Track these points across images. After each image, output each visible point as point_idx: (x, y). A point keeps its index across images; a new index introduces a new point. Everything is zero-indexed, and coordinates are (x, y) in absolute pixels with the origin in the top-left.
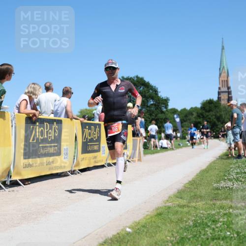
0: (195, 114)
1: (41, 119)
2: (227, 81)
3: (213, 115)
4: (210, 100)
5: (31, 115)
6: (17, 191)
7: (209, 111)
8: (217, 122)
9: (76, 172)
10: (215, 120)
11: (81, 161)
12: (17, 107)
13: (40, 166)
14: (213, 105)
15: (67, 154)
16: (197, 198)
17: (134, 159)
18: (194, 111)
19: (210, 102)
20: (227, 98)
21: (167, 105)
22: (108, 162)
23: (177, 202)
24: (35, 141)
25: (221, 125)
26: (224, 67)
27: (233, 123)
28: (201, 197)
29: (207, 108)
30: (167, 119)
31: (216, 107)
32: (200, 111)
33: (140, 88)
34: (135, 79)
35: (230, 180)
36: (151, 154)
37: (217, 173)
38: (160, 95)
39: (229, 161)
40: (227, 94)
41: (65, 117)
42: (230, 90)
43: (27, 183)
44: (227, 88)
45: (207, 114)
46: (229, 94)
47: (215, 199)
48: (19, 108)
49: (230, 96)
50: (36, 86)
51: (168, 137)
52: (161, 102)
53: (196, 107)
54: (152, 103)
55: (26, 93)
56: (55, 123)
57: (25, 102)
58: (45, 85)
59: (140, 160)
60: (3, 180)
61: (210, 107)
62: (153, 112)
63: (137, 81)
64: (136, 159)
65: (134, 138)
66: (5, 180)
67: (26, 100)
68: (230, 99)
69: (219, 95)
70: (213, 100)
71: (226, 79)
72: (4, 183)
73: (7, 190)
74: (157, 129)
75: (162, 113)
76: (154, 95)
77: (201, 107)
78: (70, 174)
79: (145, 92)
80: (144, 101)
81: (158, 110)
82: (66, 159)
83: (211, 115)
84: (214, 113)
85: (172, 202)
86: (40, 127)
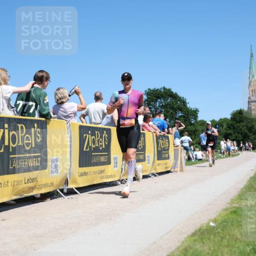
0: (225, 126)
3: (244, 126)
4: (241, 110)
6: (76, 198)
7: (240, 122)
8: (248, 133)
9: (123, 181)
10: (246, 131)
13: (93, 175)
15: (117, 162)
18: (223, 123)
19: (240, 112)
21: (197, 116)
22: (152, 172)
24: (88, 150)
25: (253, 136)
26: (253, 75)
29: (238, 119)
30: (197, 131)
32: (231, 123)
33: (168, 99)
34: (162, 90)
36: (189, 165)
38: (188, 106)
45: (238, 124)
52: (190, 113)
53: (225, 118)
54: (181, 114)
56: (105, 132)
58: (95, 95)
59: (182, 170)
60: (61, 188)
61: (240, 118)
63: (165, 93)
64: (178, 169)
65: (175, 148)
69: (249, 105)
70: (244, 110)
72: (62, 190)
73: (66, 197)
74: (191, 140)
75: (191, 125)
76: (183, 107)
77: (231, 118)
78: (119, 183)
79: (173, 103)
80: (171, 113)
81: (187, 122)
82: (116, 168)
83: (243, 126)
84: (245, 124)
85: (238, 203)
86: (92, 135)
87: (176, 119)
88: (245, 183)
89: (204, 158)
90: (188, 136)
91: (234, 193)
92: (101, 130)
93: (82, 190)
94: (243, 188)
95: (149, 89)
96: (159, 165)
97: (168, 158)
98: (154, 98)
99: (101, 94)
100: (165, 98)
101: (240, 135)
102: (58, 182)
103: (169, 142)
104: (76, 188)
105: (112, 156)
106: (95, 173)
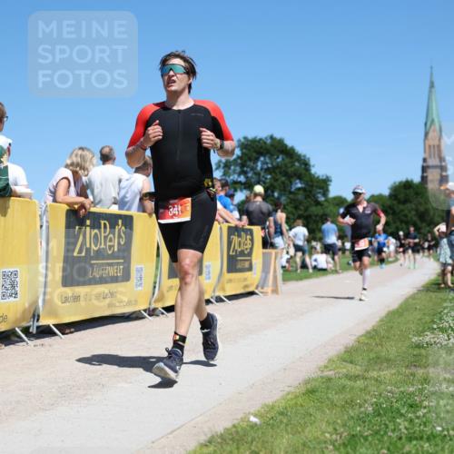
1: (94, 213)
2: (439, 146)
3: (412, 209)
4: (407, 181)
5: (76, 207)
6: (50, 346)
7: (406, 201)
9: (157, 312)
10: (415, 218)
11: (168, 291)
12: (51, 192)
13: (93, 300)
14: (411, 190)
15: (141, 278)
16: (382, 363)
17: (265, 289)
19: (407, 185)
20: (438, 177)
21: (328, 190)
22: (217, 294)
23: (344, 370)
24: (83, 254)
25: (428, 228)
26: (433, 121)
27: (450, 225)
28: (388, 360)
29: (401, 196)
31: (417, 194)
32: (389, 203)
33: (278, 157)
34: (269, 141)
35: (443, 330)
36: (296, 280)
37: (418, 317)
38: (313, 171)
39: (441, 295)
40: (438, 170)
41: (139, 211)
42: (443, 164)
43: (67, 331)
44: (438, 160)
45: (401, 207)
46: (442, 171)
47: (415, 366)
48: (54, 194)
49: (444, 174)
50: (86, 153)
51: (328, 249)
52: (315, 184)
53: (380, 195)
54: (299, 185)
55: (67, 166)
57: (65, 181)
58: (101, 152)
59: (275, 291)
60: (25, 324)
61: (406, 195)
62: (301, 203)
63: (272, 145)
64: (268, 289)
65: (265, 251)
66: (28, 324)
67: (66, 178)
68: (444, 179)
69: (423, 173)
70: (412, 181)
71: (436, 143)
72: (26, 330)
73: (32, 343)
74: (307, 234)
75: (316, 205)
76: (304, 172)
77: (391, 196)
78: (146, 315)
79: (286, 166)
80: (283, 183)
81: (309, 200)
82: (140, 288)
83: (409, 210)
84: (414, 206)
85: (334, 370)
86: (92, 228)
87: (291, 193)
90: (304, 226)
94: (361, 336)
95: (245, 138)
96: (230, 281)
97: (250, 269)
98: (254, 155)
99: (111, 150)
100: (272, 155)
102: (18, 316)
103: (252, 240)
105: (134, 266)
106: (98, 297)
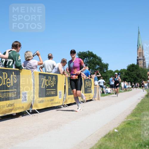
1: (47, 74)
2: (142, 53)
3: (135, 73)
4: (133, 64)
6: (37, 116)
7: (132, 71)
8: (137, 78)
9: (65, 106)
10: (136, 76)
11: (68, 99)
13: (46, 102)
17: (95, 99)
18: (123, 72)
19: (133, 66)
20: (143, 63)
21: (108, 68)
23: (134, 118)
24: (44, 87)
25: (140, 79)
26: (140, 44)
29: (131, 69)
30: (107, 76)
31: (136, 68)
32: (127, 72)
33: (91, 58)
34: (87, 53)
36: (103, 96)
38: (102, 62)
40: (142, 60)
42: (144, 58)
44: (142, 57)
45: (131, 73)
46: (144, 61)
49: (144, 62)
52: (103, 66)
53: (124, 69)
54: (98, 67)
56: (54, 77)
58: (48, 55)
60: (28, 109)
61: (133, 69)
63: (89, 54)
66: (29, 109)
68: (144, 63)
69: (137, 61)
70: (134, 64)
71: (141, 51)
72: (29, 111)
73: (31, 115)
75: (104, 73)
76: (99, 62)
77: (127, 69)
78: (62, 107)
79: (93, 60)
80: (93, 66)
81: (102, 71)
82: (60, 98)
83: (134, 74)
84: (135, 72)
85: (131, 118)
86: (46, 79)
87: (95, 69)
88: (135, 107)
89: (112, 92)
91: (129, 112)
92: (52, 76)
93: (41, 111)
94: (134, 109)
95: (80, 52)
98: (83, 57)
99: (52, 55)
100: (89, 57)
101: (132, 79)
104: (37, 110)
105: (58, 91)
106: (48, 101)
